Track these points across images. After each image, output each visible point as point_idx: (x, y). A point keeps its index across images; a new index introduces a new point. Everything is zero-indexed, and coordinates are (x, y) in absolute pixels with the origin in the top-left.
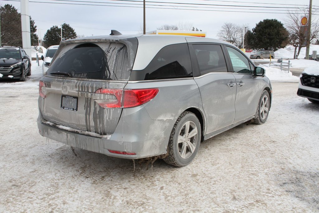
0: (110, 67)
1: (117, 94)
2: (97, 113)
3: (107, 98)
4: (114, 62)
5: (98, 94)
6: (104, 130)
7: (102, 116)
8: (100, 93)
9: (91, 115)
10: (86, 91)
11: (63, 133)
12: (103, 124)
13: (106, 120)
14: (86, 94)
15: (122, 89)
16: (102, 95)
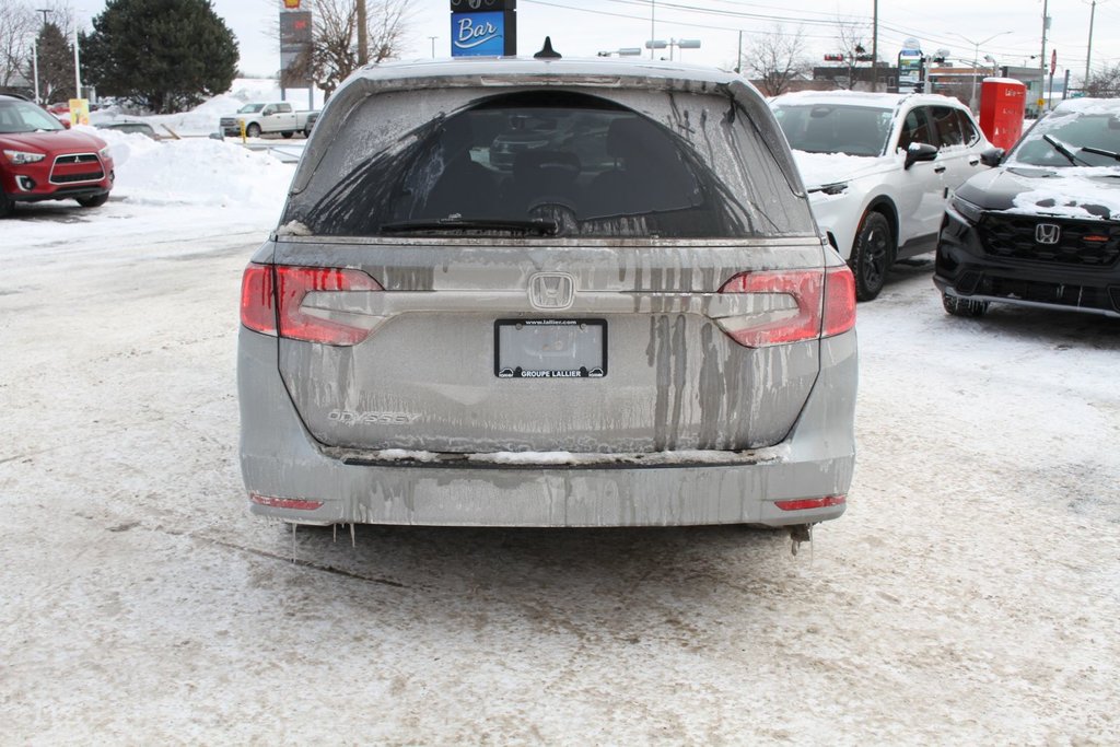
0: (731, 188)
1: (808, 289)
2: (721, 370)
3: (766, 308)
4: (737, 168)
5: (736, 295)
6: (747, 430)
7: (744, 379)
8: (742, 290)
9: (688, 385)
10: (677, 286)
11: (541, 479)
12: (747, 408)
13: (761, 392)
14: (677, 300)
15: (819, 270)
16: (751, 297)
